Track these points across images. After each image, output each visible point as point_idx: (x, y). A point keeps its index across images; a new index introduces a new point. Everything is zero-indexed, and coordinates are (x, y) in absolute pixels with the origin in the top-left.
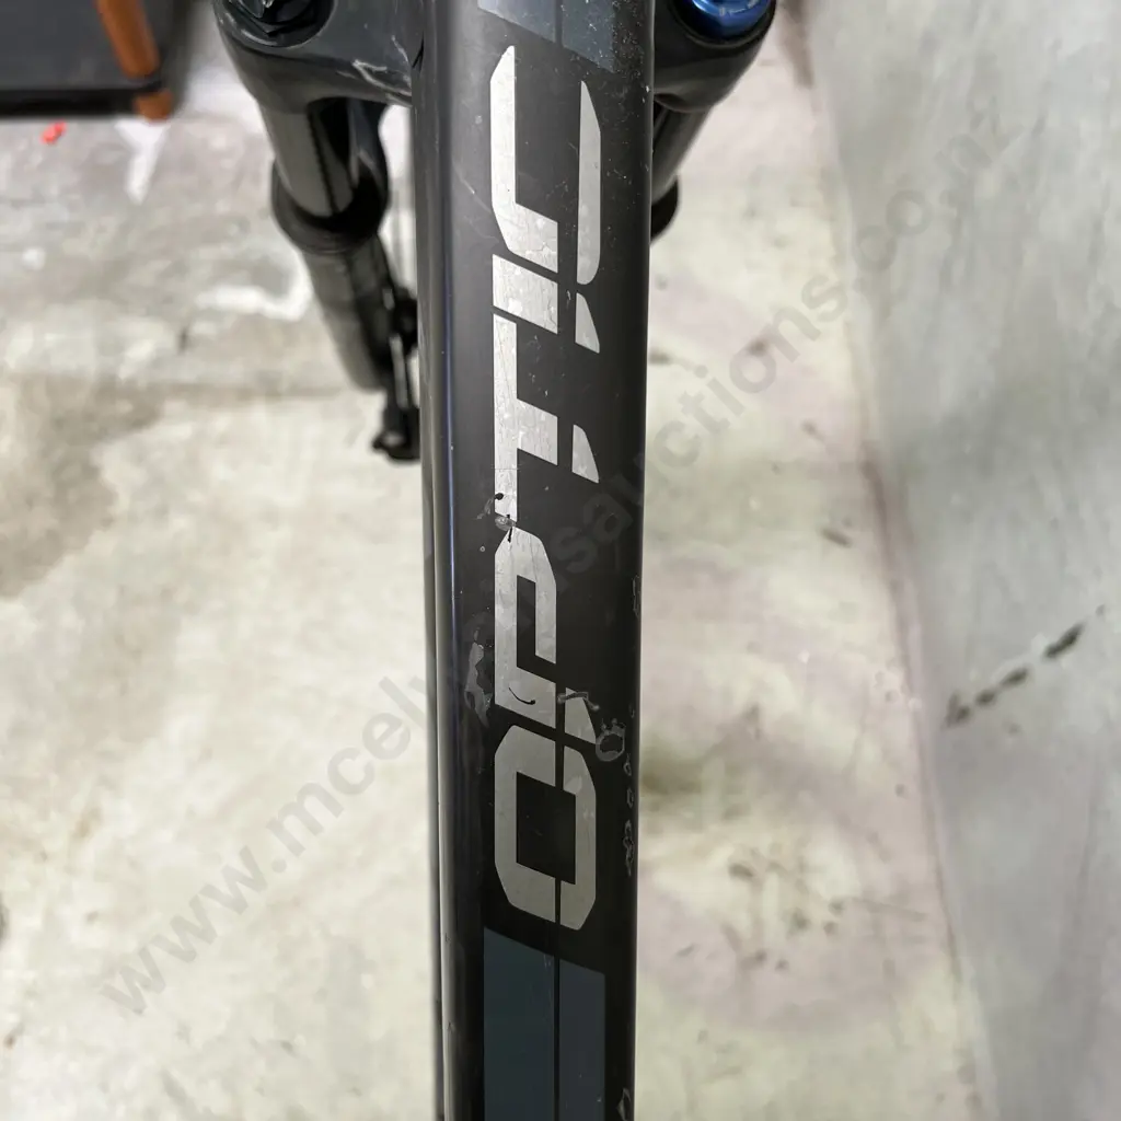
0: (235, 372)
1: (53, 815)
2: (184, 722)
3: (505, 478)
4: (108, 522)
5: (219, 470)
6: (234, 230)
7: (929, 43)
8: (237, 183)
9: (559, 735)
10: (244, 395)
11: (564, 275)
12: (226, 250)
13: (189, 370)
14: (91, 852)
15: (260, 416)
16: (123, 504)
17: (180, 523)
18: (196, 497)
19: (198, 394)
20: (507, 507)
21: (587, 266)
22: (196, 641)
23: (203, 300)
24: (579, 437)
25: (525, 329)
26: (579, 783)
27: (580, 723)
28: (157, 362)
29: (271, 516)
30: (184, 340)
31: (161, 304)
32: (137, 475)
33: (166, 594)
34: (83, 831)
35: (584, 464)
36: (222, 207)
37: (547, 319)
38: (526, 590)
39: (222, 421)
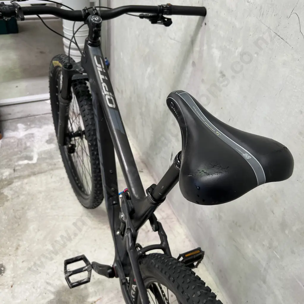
0: (26, 173)
1: (10, 248)
2: (32, 227)
3: (101, 80)
4: (7, 200)
5: (27, 188)
6: (19, 153)
7: (131, 98)
8: (18, 146)
9: (110, 95)
10: (29, 176)
11: (102, 68)
12: (19, 156)
13: (17, 174)
14: (19, 252)
15: (33, 178)
16: (10, 197)
17: (22, 197)
18: (24, 193)
19: (19, 178)
20: (102, 81)
21: (103, 67)
22: (31, 214)
23: (16, 164)
24: (106, 77)
25: (100, 71)
26: (112, 98)
27: (111, 94)
28: (10, 175)
29: (40, 192)
30: (14, 170)
31: (8, 166)
32: (11, 192)
33: (23, 208)
34: (17, 249)
35: (106, 78)
36: (16, 150)
37: (101, 70)
38: (105, 87)
39: (26, 181)
